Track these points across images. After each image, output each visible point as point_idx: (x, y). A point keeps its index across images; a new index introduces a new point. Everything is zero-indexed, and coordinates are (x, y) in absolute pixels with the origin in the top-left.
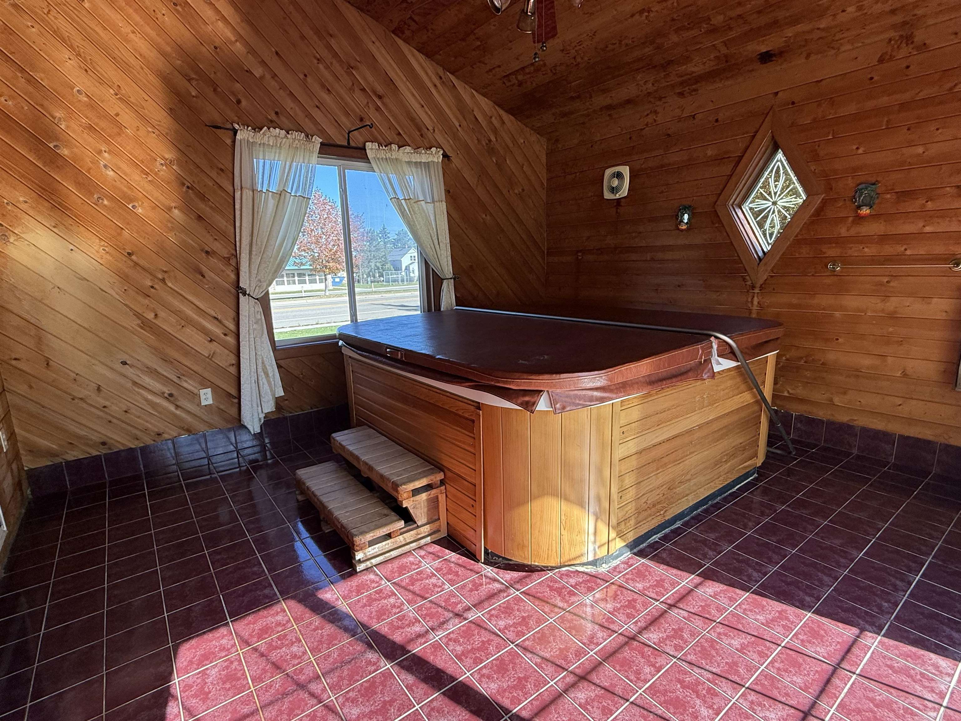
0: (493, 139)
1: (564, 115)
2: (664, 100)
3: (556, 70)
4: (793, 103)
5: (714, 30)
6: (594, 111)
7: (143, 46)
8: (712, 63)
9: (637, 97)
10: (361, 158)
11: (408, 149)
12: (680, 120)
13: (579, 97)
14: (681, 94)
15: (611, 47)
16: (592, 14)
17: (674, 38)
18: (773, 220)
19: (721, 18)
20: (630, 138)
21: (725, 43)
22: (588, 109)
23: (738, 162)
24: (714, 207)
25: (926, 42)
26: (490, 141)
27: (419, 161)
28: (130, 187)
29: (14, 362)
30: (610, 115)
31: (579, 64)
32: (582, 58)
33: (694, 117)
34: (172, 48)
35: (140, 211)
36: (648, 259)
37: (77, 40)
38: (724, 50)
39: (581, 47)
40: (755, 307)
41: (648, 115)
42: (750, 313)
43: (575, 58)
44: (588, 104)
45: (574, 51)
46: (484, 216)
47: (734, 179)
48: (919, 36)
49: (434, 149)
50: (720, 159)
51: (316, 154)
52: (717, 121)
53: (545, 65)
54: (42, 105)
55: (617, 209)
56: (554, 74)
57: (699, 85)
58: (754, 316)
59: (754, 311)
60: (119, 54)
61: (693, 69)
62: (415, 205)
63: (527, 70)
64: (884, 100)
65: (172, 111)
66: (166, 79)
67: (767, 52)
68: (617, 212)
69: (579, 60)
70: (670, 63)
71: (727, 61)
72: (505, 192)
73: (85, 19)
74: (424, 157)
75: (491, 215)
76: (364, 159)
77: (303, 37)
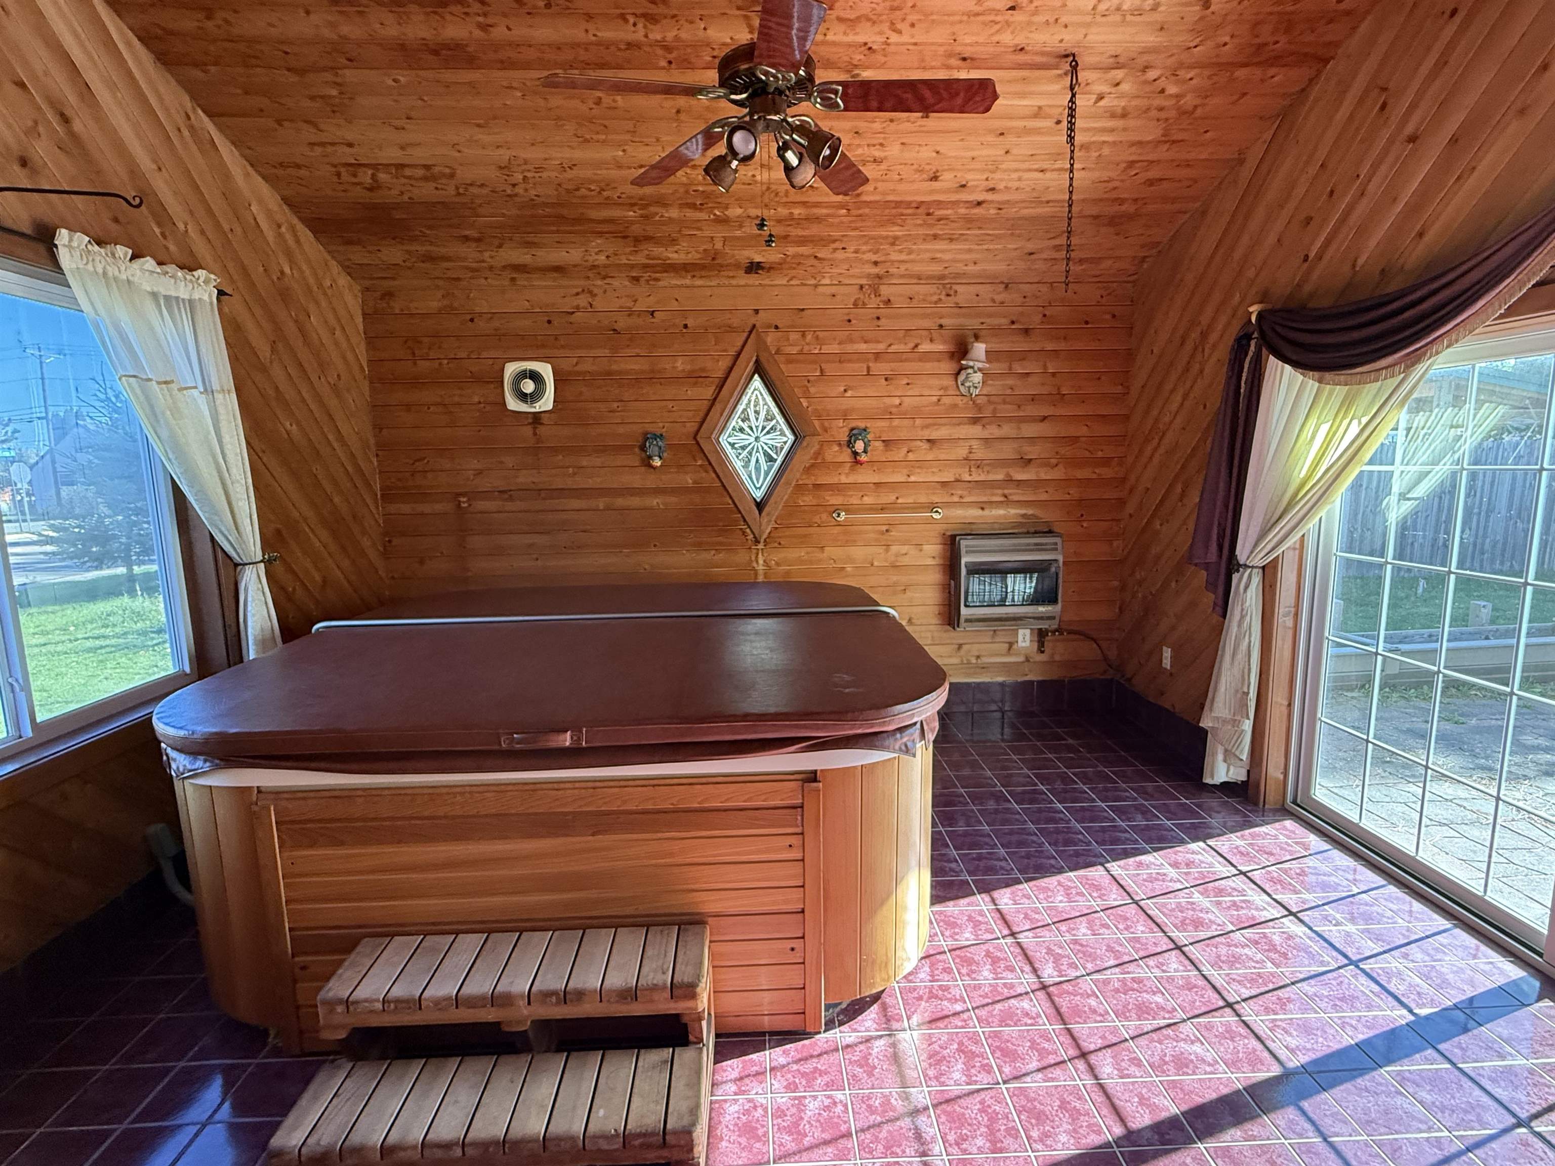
0: (287, 270)
1: (429, 258)
2: (608, 281)
3: (466, 190)
4: (777, 327)
5: (723, 221)
6: (491, 268)
8: (699, 256)
9: (575, 266)
11: (149, 263)
12: (631, 313)
13: (478, 240)
14: (636, 279)
15: (583, 191)
16: (587, 141)
17: (674, 213)
18: (757, 461)
19: (739, 211)
20: (549, 322)
21: (725, 239)
22: (483, 261)
23: (721, 387)
24: (695, 438)
25: (892, 299)
26: (282, 272)
27: (174, 294)
30: (513, 279)
31: (516, 195)
32: (526, 190)
33: (652, 313)
36: (601, 507)
38: (719, 245)
39: (537, 175)
40: (761, 567)
41: (577, 294)
42: (756, 574)
43: (514, 185)
44: (487, 254)
45: (521, 177)
46: (288, 424)
47: (718, 407)
48: (885, 290)
49: (201, 273)
50: (696, 377)
52: (686, 326)
53: (452, 176)
55: (535, 428)
56: (459, 194)
57: (665, 275)
58: (761, 579)
59: (761, 573)
61: (670, 255)
62: (179, 395)
63: (408, 172)
64: (862, 347)
67: (759, 263)
68: (535, 434)
69: (519, 190)
70: (649, 239)
71: (714, 259)
72: (314, 378)
74: (182, 287)
75: (299, 424)
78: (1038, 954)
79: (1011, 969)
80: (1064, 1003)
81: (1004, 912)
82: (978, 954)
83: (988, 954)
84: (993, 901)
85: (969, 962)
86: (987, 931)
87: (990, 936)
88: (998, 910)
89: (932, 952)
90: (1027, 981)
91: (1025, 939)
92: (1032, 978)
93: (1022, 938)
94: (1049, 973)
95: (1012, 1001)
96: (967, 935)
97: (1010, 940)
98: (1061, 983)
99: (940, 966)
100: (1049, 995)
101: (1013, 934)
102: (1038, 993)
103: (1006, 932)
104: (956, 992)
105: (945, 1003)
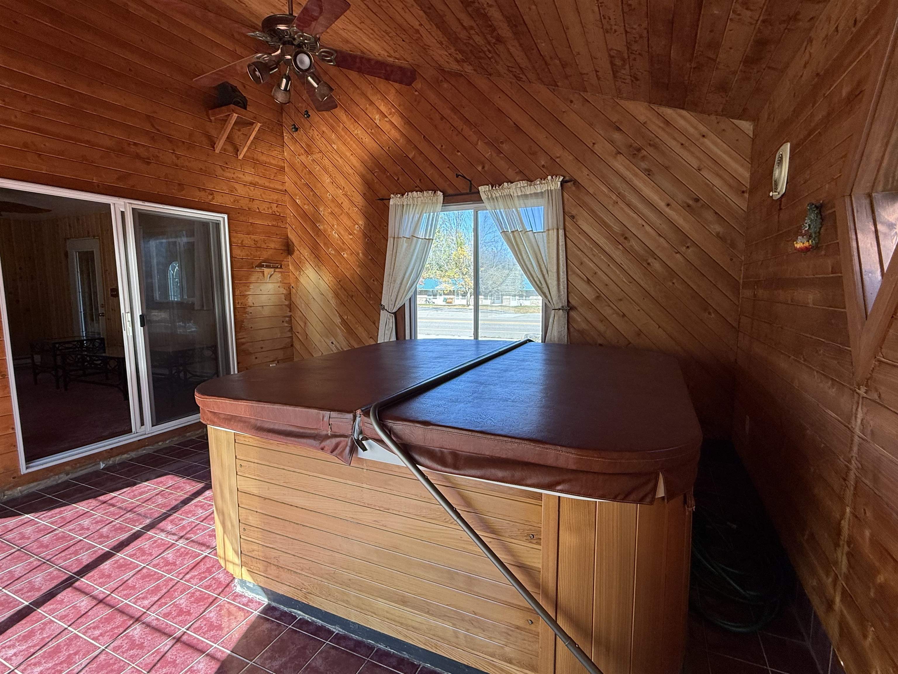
7: (354, 161)
10: (478, 201)
28: (344, 243)
29: (297, 334)
34: (368, 157)
35: (345, 256)
37: (331, 168)
51: (440, 205)
54: (316, 206)
60: (345, 169)
65: (364, 196)
66: (363, 177)
73: (334, 156)
74: (539, 187)
76: (479, 201)
77: (443, 118)
78: (151, 637)
79: (166, 616)
80: (119, 619)
81: (196, 654)
82: (196, 610)
83: (189, 613)
84: (212, 657)
85: (198, 600)
86: (200, 628)
87: (196, 625)
88: (202, 652)
89: (227, 589)
90: (152, 617)
91: (166, 644)
92: (148, 619)
93: (168, 642)
94: (137, 631)
95: (156, 599)
96: (211, 615)
97: (178, 634)
98: (125, 631)
99: (214, 586)
100: (132, 617)
101: (178, 640)
102: (141, 614)
103: (185, 638)
104: (194, 581)
105: (196, 574)
